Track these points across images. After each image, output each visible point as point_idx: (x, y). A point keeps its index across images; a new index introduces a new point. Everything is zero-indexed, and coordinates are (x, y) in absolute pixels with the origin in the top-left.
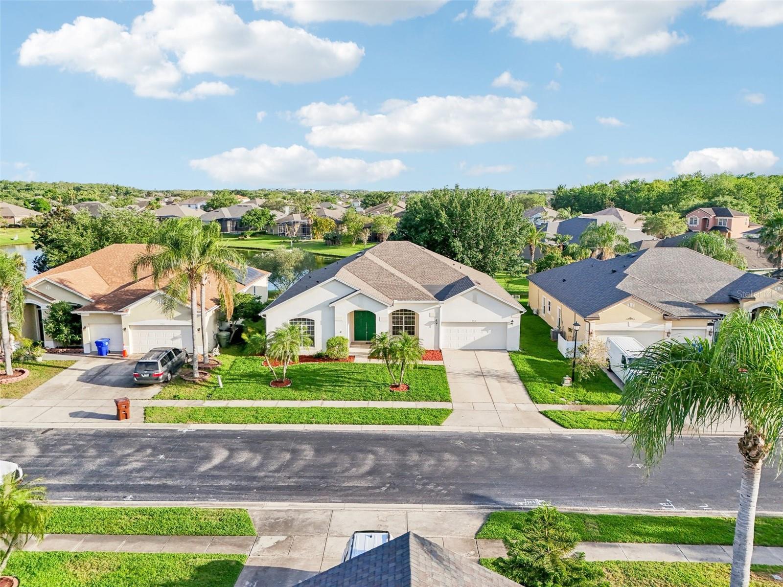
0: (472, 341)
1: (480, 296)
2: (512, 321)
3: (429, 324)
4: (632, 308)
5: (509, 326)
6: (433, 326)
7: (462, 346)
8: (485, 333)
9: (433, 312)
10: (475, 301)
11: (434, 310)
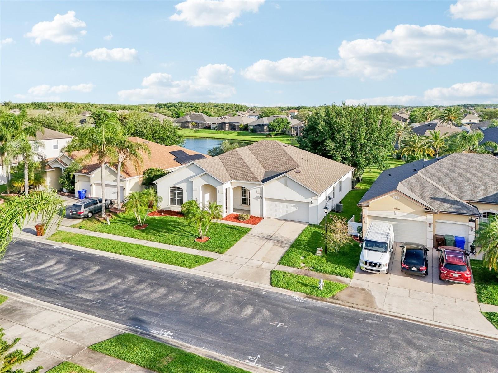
0: (286, 214)
1: (289, 181)
2: (312, 202)
3: (256, 198)
4: (397, 200)
5: (310, 205)
6: (259, 200)
7: (278, 217)
8: (295, 209)
9: (259, 190)
10: (286, 185)
11: (259, 189)
